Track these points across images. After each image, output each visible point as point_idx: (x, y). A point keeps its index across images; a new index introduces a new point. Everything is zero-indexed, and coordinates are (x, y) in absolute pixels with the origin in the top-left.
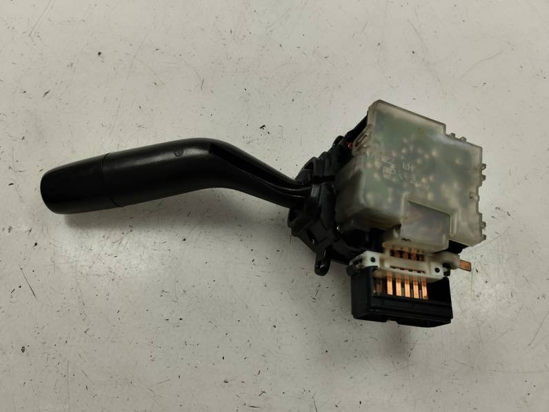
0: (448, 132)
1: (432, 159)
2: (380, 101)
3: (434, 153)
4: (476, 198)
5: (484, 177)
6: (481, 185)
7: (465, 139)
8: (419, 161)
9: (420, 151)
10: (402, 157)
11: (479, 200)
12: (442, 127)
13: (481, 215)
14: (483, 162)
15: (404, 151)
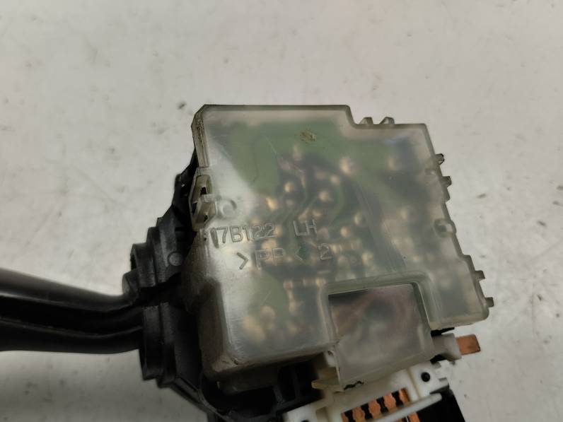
0: (358, 119)
1: (347, 183)
2: (206, 108)
3: (345, 167)
4: (449, 228)
5: (447, 180)
6: (448, 197)
7: (391, 119)
8: (323, 196)
9: (320, 175)
10: (290, 203)
11: (455, 231)
12: (343, 113)
13: (468, 258)
14: (437, 152)
15: (287, 188)
